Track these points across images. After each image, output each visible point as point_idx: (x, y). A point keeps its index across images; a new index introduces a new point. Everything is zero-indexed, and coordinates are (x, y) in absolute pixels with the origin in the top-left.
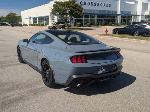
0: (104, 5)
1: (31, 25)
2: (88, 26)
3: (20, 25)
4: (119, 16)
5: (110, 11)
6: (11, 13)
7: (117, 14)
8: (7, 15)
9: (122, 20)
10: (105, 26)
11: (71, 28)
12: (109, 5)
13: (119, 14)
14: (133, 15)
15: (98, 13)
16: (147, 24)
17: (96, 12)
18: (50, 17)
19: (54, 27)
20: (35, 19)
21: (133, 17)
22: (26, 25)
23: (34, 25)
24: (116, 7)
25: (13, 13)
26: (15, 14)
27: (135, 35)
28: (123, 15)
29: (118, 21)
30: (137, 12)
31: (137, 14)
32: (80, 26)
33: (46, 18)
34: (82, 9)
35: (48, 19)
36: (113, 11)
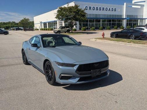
0: (109, 10)
1: (42, 29)
2: (93, 30)
3: (32, 30)
4: (124, 20)
5: (115, 15)
6: (25, 19)
7: (123, 18)
8: (21, 21)
9: (127, 24)
10: (110, 30)
11: (76, 32)
12: (114, 10)
13: (124, 18)
14: (139, 19)
15: (104, 17)
16: (146, 27)
17: (101, 17)
18: (58, 22)
19: (59, 32)
20: (45, 24)
21: (139, 20)
22: (38, 30)
23: (44, 30)
24: (122, 11)
25: (26, 18)
26: (28, 20)
27: (131, 38)
28: (128, 18)
29: (123, 24)
30: (143, 16)
31: (143, 18)
32: (85, 30)
33: (55, 23)
34: (85, 13)
35: (57, 23)
36: (118, 15)
